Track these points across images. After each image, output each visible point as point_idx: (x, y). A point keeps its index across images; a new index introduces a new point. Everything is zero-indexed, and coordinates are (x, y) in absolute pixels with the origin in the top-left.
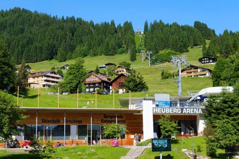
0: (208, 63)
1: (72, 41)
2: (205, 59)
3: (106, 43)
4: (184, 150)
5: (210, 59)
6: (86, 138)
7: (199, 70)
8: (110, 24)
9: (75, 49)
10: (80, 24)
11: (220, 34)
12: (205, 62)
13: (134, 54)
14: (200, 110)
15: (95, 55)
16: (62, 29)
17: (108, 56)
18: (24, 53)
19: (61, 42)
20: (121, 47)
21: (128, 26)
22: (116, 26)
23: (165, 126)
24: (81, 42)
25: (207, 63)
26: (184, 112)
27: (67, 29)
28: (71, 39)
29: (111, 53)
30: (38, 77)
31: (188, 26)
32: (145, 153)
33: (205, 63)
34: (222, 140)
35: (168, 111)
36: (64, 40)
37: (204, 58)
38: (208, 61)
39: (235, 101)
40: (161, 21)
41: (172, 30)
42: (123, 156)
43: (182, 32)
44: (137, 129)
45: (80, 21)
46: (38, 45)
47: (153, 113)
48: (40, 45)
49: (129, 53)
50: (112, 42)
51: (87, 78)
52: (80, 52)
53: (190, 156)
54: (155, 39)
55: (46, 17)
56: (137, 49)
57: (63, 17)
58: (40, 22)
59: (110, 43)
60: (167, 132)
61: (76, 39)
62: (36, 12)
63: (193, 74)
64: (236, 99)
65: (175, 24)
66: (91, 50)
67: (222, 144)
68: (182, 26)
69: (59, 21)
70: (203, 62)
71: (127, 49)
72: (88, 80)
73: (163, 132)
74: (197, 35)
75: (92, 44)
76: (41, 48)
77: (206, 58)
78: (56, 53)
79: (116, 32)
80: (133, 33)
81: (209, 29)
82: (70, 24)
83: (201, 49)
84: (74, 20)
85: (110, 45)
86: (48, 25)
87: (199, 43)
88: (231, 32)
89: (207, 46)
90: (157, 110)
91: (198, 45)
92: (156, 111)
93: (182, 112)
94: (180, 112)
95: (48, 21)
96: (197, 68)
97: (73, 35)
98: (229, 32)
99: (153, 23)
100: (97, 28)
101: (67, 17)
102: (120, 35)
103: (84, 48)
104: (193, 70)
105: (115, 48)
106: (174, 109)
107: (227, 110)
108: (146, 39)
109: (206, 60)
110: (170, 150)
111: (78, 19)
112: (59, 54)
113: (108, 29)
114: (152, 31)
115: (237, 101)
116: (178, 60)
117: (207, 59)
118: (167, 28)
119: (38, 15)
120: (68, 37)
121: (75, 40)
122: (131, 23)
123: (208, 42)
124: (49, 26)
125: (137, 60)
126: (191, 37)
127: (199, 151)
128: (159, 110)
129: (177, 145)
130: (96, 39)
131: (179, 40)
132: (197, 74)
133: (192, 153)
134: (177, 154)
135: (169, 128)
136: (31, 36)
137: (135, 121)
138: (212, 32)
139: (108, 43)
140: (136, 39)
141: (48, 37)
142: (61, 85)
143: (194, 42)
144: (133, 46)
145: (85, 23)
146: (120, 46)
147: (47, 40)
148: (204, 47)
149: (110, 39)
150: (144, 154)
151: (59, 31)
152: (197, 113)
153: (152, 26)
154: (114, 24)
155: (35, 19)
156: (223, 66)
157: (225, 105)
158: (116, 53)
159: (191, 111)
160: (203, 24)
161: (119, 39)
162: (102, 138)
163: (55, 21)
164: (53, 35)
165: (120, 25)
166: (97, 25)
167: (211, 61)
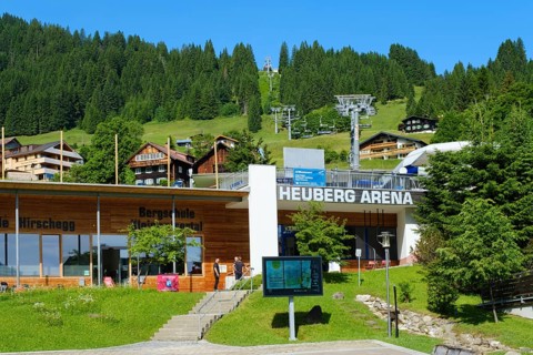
0: (420, 130)
1: (118, 87)
2: (414, 122)
3: (193, 92)
4: (361, 298)
5: (423, 121)
6: (86, 273)
7: (399, 144)
8: (203, 49)
9: (123, 104)
10: (136, 50)
11: (446, 72)
12: (414, 128)
13: (258, 117)
14: (407, 194)
15: (170, 118)
16: (95, 60)
17: (197, 122)
18: (8, 112)
19: (92, 88)
20: (228, 101)
21: (244, 55)
22: (218, 56)
23: (308, 230)
24: (138, 88)
25: (416, 130)
26: (363, 200)
27: (106, 60)
28: (116, 83)
29: (204, 113)
30: (26, 157)
31: (376, 54)
32: (247, 305)
33: (412, 131)
34: (479, 259)
35: (320, 196)
36: (99, 85)
37: (411, 119)
38: (419, 127)
39: (509, 161)
40: (316, 42)
41: (341, 63)
42: (181, 313)
43: (363, 69)
44: (235, 247)
45: (136, 43)
46: (40, 94)
47: (278, 201)
48: (45, 96)
49: (245, 114)
50: (208, 89)
51: (138, 153)
52: (136, 111)
53: (379, 314)
54: (303, 83)
55: (58, 33)
56: (263, 105)
57: (97, 33)
58: (44, 44)
59: (203, 92)
60: (314, 247)
61: (127, 82)
62: (35, 21)
63: (385, 153)
64: (510, 156)
65: (348, 51)
66: (161, 108)
67: (481, 269)
68: (363, 54)
69: (88, 42)
70: (409, 128)
71: (242, 105)
72: (139, 159)
73: (303, 248)
74: (396, 74)
75: (163, 94)
76: (47, 102)
77: (416, 119)
78: (82, 115)
79: (217, 67)
80: (254, 70)
81: (423, 63)
82: (111, 48)
83: (404, 106)
84: (123, 41)
85: (203, 97)
86: (62, 49)
87: (399, 92)
88: (469, 67)
89: (417, 99)
90: (288, 193)
91: (398, 97)
92: (285, 197)
93: (358, 200)
94: (353, 200)
95: (62, 41)
96: (395, 139)
97: (119, 73)
98: (465, 67)
99: (299, 48)
100: (173, 58)
101: (107, 34)
102: (226, 75)
103: (146, 102)
104: (385, 144)
105: (213, 104)
106: (336, 191)
107: (486, 185)
108: (283, 81)
109: (416, 124)
110: (320, 293)
111: (131, 38)
112: (88, 115)
113: (198, 61)
114: (297, 66)
115: (514, 160)
116: (352, 106)
117: (418, 122)
118: (329, 59)
119: (40, 29)
120: (107, 79)
121: (124, 85)
122: (249, 47)
123: (418, 90)
124: (64, 52)
125: (264, 129)
126: (383, 79)
127: (407, 297)
128: (294, 194)
129: (342, 286)
130: (171, 82)
131: (356, 85)
132: (396, 152)
133: (384, 305)
134: (342, 308)
135: (320, 237)
136: (24, 75)
137: (229, 226)
138: (428, 68)
139: (198, 92)
140: (261, 83)
141: (64, 77)
142: (78, 172)
143: (390, 91)
144: (253, 98)
145: (146, 47)
146: (225, 99)
147: (59, 84)
148: (411, 101)
149: (203, 83)
150: (242, 306)
151: (86, 64)
152: (399, 202)
153: (297, 54)
154: (213, 51)
155: (33, 36)
156: (455, 129)
157: (480, 172)
158: (217, 114)
159: (384, 198)
160: (410, 50)
161: (223, 82)
162: (135, 273)
163: (80, 43)
164: (73, 72)
165: (225, 52)
166: (175, 51)
167: (426, 126)
